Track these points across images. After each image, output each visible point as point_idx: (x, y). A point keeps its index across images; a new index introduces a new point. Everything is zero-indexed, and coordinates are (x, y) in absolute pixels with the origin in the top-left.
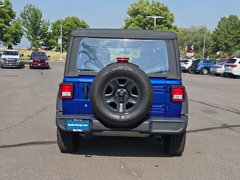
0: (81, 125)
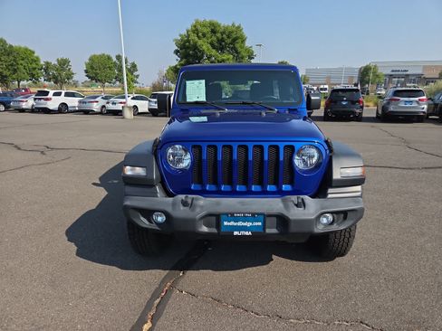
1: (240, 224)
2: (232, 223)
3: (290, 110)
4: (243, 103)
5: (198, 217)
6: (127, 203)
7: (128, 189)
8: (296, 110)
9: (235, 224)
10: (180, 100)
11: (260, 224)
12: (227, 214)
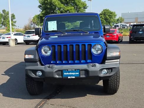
1: (70, 74)
2: (67, 74)
3: (95, 33)
4: (74, 30)
5: (54, 71)
6: (27, 68)
7: (27, 64)
8: (98, 32)
9: (69, 74)
10: (46, 30)
11: (78, 73)
12: (65, 70)
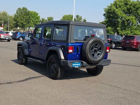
0: (78, 65)
